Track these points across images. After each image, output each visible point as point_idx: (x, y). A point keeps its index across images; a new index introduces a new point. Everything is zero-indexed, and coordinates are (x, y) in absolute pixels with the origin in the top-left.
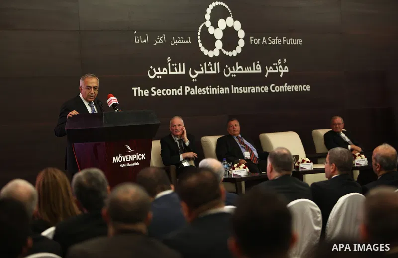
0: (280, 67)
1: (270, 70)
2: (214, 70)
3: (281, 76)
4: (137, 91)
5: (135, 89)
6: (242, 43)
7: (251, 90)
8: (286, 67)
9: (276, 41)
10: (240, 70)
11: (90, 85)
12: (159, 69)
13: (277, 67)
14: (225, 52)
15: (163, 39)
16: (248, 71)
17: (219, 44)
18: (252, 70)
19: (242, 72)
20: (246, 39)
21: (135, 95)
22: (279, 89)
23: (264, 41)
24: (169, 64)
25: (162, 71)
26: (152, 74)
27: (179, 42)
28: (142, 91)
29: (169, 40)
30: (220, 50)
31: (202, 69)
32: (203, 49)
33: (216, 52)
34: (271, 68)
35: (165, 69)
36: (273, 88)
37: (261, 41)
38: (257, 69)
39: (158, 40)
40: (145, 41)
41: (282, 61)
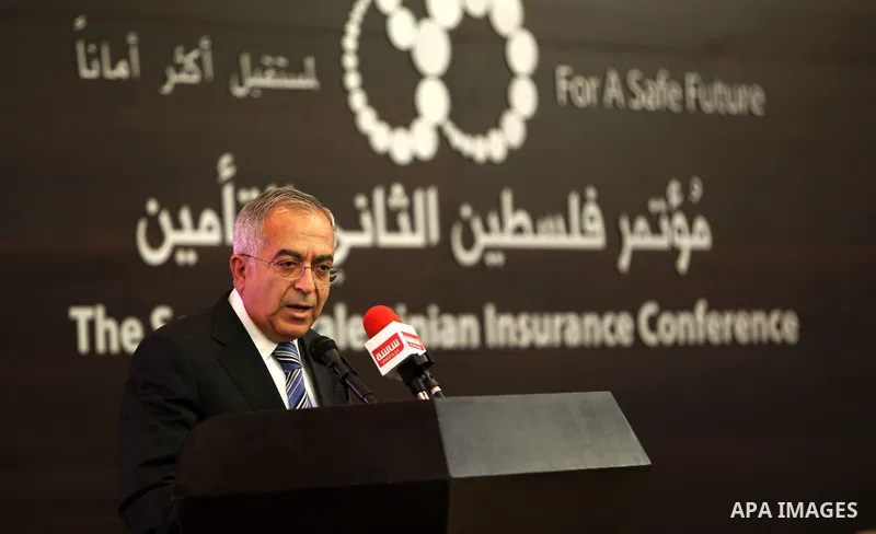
0: (680, 220)
1: (638, 238)
2: (413, 228)
3: (683, 263)
4: (92, 324)
5: (81, 315)
6: (524, 98)
7: (563, 328)
8: (701, 225)
9: (657, 95)
10: (519, 230)
12: (185, 216)
13: (664, 224)
15: (199, 62)
16: (551, 237)
17: (433, 100)
18: (568, 229)
19: (528, 240)
20: (543, 78)
21: (83, 345)
22: (677, 328)
23: (614, 92)
24: (228, 192)
25: (196, 224)
26: (156, 239)
27: (269, 81)
28: (111, 325)
29: (227, 70)
30: (440, 130)
31: (366, 220)
32: (368, 121)
34: (642, 224)
35: (208, 218)
36: (653, 324)
37: (601, 92)
38: (589, 227)
39: (179, 68)
40: (122, 71)
41: (686, 190)
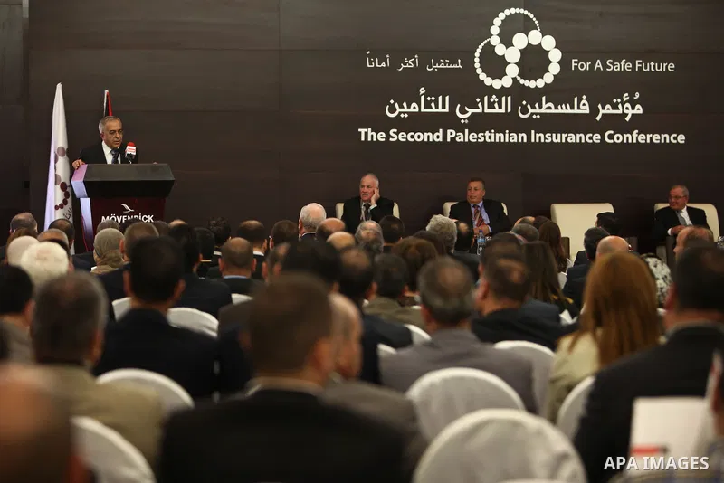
0: (628, 105)
1: (608, 110)
2: (500, 107)
3: (628, 119)
4: (366, 134)
5: (363, 131)
6: (555, 69)
7: (566, 138)
8: (638, 106)
9: (623, 66)
10: (549, 108)
11: (113, 129)
12: (405, 104)
13: (620, 106)
14: (522, 81)
15: (414, 62)
16: (564, 110)
17: (512, 71)
18: (572, 108)
19: (553, 111)
20: (564, 63)
21: (363, 139)
22: (620, 138)
23: (598, 64)
24: (423, 97)
25: (409, 107)
26: (393, 110)
27: (442, 66)
28: (374, 134)
29: (425, 62)
30: (514, 79)
31: (480, 105)
32: (483, 76)
33: (507, 82)
34: (608, 106)
35: (414, 104)
36: (611, 137)
37: (592, 66)
38: (581, 107)
39: (405, 64)
40: (383, 65)
41: (632, 95)
